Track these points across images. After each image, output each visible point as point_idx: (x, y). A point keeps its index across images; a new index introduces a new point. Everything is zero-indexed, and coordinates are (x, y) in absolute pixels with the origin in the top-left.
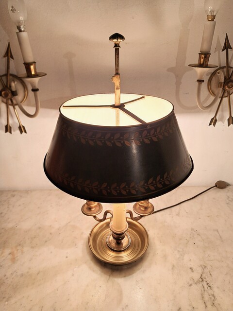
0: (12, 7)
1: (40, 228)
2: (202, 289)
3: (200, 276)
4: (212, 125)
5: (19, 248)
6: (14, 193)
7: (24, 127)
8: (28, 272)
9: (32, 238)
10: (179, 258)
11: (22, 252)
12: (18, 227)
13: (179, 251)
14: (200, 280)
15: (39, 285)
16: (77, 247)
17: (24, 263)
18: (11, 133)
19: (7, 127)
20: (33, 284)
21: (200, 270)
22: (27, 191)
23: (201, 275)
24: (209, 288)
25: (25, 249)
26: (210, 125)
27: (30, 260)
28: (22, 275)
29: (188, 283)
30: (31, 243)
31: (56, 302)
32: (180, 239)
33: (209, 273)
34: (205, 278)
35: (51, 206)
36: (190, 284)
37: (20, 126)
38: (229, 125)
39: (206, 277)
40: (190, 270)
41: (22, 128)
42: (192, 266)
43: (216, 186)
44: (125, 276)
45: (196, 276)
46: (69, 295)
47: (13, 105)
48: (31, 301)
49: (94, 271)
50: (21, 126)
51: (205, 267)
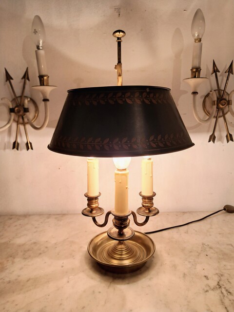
0: (35, 30)
1: (35, 243)
2: (221, 295)
3: (216, 283)
4: (212, 141)
5: (10, 259)
6: (11, 217)
7: (31, 143)
8: (16, 280)
9: (25, 251)
10: (190, 268)
11: (13, 263)
12: (11, 242)
13: (190, 262)
14: (218, 286)
15: (28, 291)
16: (74, 259)
17: (13, 271)
18: (18, 149)
19: (14, 143)
20: (21, 290)
21: (216, 278)
22: (26, 216)
23: (218, 282)
24: (229, 294)
25: (17, 260)
26: (209, 141)
27: (20, 269)
28: (9, 282)
29: (203, 290)
30: (24, 254)
31: (46, 307)
32: (191, 252)
33: (226, 281)
34: (223, 285)
35: (49, 226)
36: (206, 290)
37: (27, 142)
38: (228, 141)
39: (225, 284)
40: (205, 278)
41: (29, 145)
42: (206, 275)
43: (225, 209)
44: (128, 283)
45: (213, 283)
46: (62, 300)
47: (24, 124)
48: (16, 305)
49: (92, 278)
50: (29, 143)
51: (222, 275)
